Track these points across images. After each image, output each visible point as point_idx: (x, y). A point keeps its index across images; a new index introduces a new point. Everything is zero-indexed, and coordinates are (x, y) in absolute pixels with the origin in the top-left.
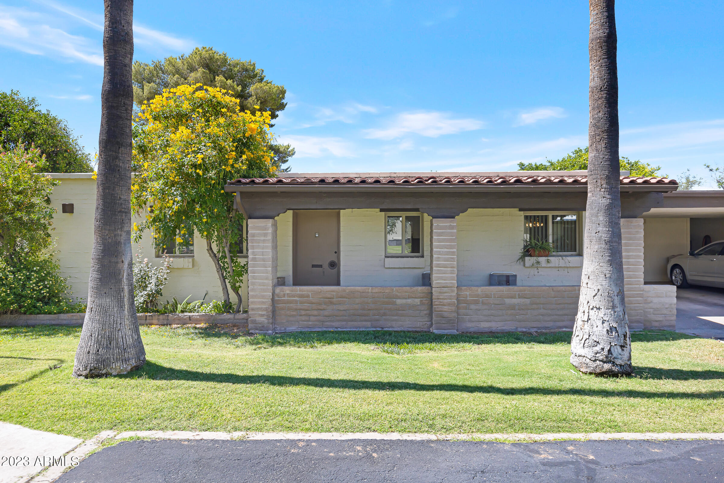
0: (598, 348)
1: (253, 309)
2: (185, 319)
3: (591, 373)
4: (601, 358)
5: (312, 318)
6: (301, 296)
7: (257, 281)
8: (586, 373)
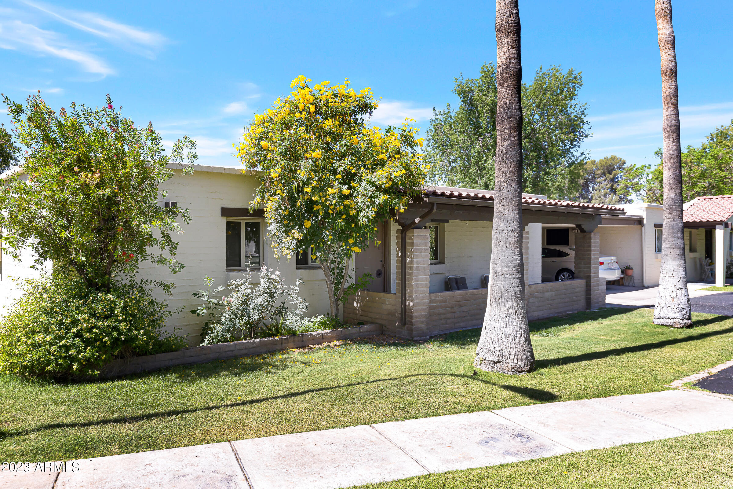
0: (684, 312)
1: (416, 317)
2: (319, 338)
3: (682, 327)
4: (686, 317)
5: (449, 321)
6: (442, 301)
7: (419, 289)
8: (680, 328)
